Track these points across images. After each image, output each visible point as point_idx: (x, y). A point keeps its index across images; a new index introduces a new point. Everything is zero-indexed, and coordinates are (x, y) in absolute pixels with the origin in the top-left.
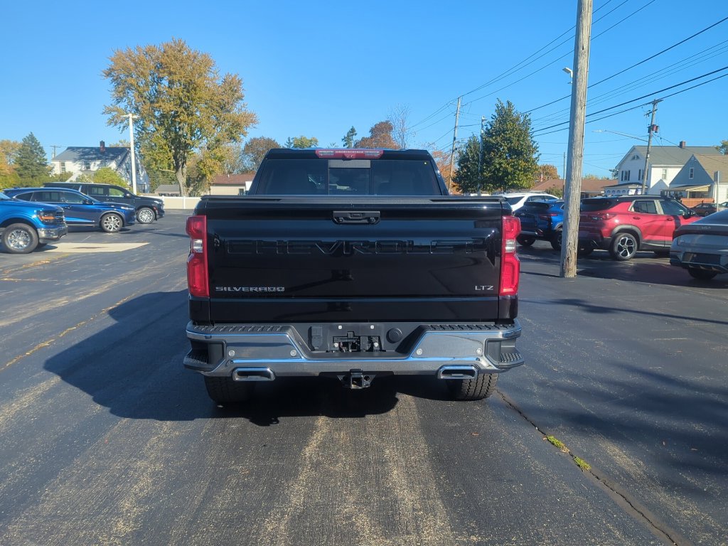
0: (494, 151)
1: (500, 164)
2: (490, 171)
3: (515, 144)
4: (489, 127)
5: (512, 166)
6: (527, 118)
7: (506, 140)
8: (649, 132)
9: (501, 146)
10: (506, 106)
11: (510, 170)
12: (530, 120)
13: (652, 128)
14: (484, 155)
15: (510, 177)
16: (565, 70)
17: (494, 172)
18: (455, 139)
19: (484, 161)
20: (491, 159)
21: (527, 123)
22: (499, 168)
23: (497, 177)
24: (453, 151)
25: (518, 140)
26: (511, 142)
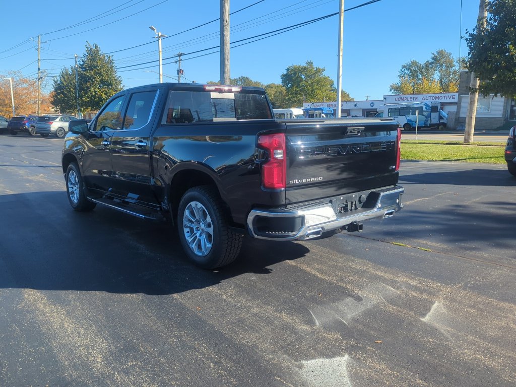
0: (89, 82)
1: (95, 92)
2: (88, 97)
3: (105, 77)
4: (82, 63)
5: (106, 94)
6: (111, 59)
7: (98, 73)
8: (178, 74)
9: (95, 78)
10: (93, 47)
11: (104, 96)
12: (113, 60)
13: (180, 72)
14: (80, 84)
15: (104, 102)
16: (151, 28)
17: (91, 98)
18: (39, 69)
19: (81, 89)
20: (88, 88)
21: (111, 62)
22: (95, 95)
23: (94, 101)
24: (39, 79)
25: (107, 74)
26: (102, 75)
